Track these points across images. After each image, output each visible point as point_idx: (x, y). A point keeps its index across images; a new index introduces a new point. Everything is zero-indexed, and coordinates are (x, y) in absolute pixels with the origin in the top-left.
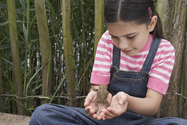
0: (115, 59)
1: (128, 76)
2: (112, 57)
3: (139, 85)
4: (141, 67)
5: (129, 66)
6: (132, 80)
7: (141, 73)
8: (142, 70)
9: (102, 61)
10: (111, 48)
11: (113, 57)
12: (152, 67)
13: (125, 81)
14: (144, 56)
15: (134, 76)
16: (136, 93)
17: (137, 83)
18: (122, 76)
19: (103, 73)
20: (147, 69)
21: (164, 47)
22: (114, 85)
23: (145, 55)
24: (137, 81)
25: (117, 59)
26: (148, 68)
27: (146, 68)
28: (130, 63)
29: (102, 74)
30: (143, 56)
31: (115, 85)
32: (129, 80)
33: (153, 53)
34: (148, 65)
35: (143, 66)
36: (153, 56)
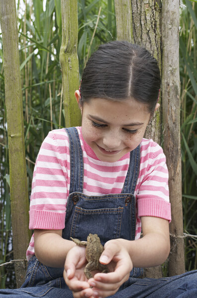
0: (75, 179)
1: (102, 205)
2: (69, 176)
3: (120, 219)
4: (121, 186)
5: (103, 187)
6: (110, 211)
7: (123, 196)
8: (123, 192)
9: (50, 186)
10: (66, 162)
11: (72, 176)
12: (138, 184)
13: (97, 215)
14: (124, 168)
15: (112, 202)
16: (115, 234)
17: (117, 214)
18: (92, 207)
19: (56, 207)
20: (130, 188)
21: (149, 147)
22: (78, 226)
23: (126, 166)
24: (117, 210)
25: (77, 180)
26: (132, 187)
27: (128, 187)
28: (104, 182)
29: (54, 209)
30: (121, 168)
31: (80, 226)
32: (105, 210)
33: (135, 161)
34: (131, 182)
35: (125, 185)
36: (137, 165)
